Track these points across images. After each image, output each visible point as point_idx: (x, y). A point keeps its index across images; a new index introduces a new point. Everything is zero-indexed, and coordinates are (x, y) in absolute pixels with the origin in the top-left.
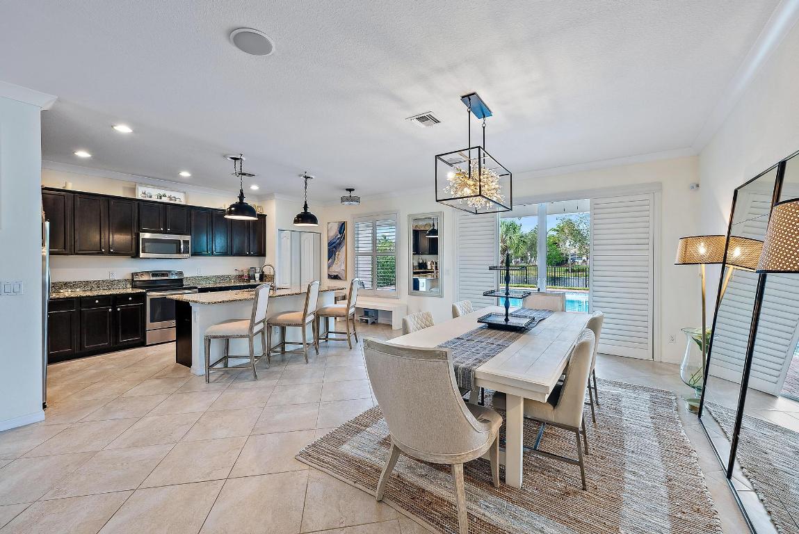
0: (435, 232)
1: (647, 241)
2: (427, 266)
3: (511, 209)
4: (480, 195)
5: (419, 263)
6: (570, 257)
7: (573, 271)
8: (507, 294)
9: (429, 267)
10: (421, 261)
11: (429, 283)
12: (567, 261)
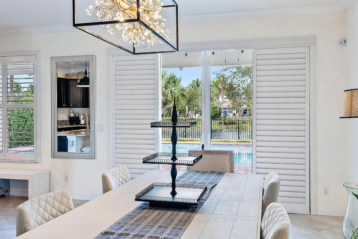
0: (86, 80)
1: (303, 94)
2: (79, 121)
3: (177, 50)
4: (138, 20)
5: (70, 118)
6: (223, 111)
7: (225, 124)
8: (174, 158)
9: (82, 122)
10: (72, 115)
11: (80, 142)
12: (220, 114)
